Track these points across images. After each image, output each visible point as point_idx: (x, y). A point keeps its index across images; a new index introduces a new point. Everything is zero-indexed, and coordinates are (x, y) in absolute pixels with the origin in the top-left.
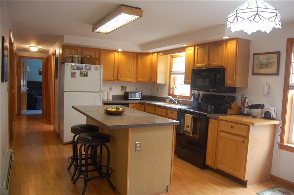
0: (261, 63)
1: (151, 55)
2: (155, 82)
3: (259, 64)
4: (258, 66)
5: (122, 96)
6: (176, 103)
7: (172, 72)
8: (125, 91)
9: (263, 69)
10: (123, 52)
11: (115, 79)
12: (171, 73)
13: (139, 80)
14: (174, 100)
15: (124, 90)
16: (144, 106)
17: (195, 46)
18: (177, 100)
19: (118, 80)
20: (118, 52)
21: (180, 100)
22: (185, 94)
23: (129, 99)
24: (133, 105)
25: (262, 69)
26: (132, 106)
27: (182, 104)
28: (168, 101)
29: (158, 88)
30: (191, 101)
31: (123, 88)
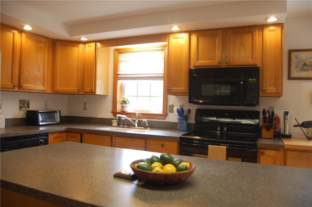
0: (304, 63)
1: (81, 46)
2: (92, 92)
3: (300, 64)
4: (298, 67)
5: (21, 119)
6: (135, 126)
7: (118, 76)
8: (28, 109)
9: (307, 72)
10: (30, 34)
11: (14, 86)
12: (116, 77)
13: (59, 88)
14: (131, 121)
15: (25, 107)
16: (79, 135)
17: (190, 33)
18: (137, 121)
19: (20, 86)
20: (21, 31)
21: (144, 120)
22: (150, 111)
23: (41, 124)
24: (55, 136)
25: (304, 71)
26: (54, 138)
27: (149, 127)
28: (115, 123)
29: (85, 103)
30: (165, 122)
31: (23, 104)
